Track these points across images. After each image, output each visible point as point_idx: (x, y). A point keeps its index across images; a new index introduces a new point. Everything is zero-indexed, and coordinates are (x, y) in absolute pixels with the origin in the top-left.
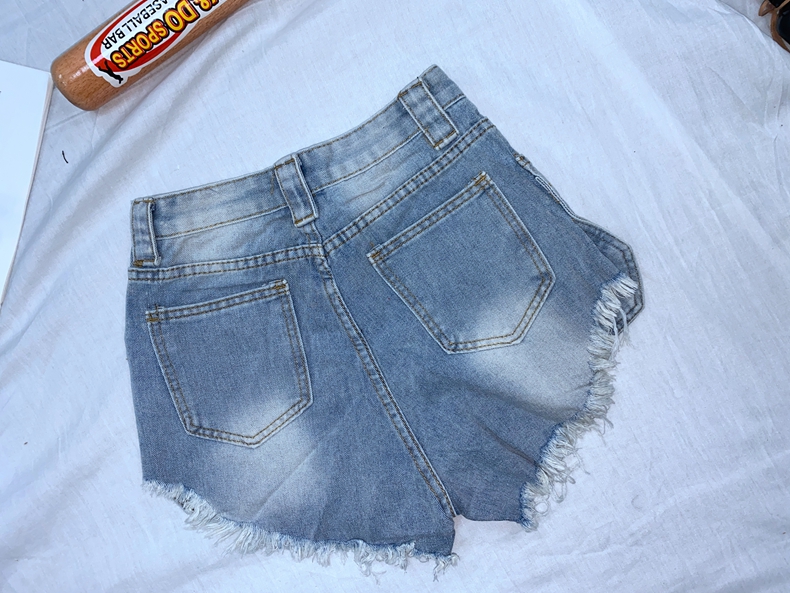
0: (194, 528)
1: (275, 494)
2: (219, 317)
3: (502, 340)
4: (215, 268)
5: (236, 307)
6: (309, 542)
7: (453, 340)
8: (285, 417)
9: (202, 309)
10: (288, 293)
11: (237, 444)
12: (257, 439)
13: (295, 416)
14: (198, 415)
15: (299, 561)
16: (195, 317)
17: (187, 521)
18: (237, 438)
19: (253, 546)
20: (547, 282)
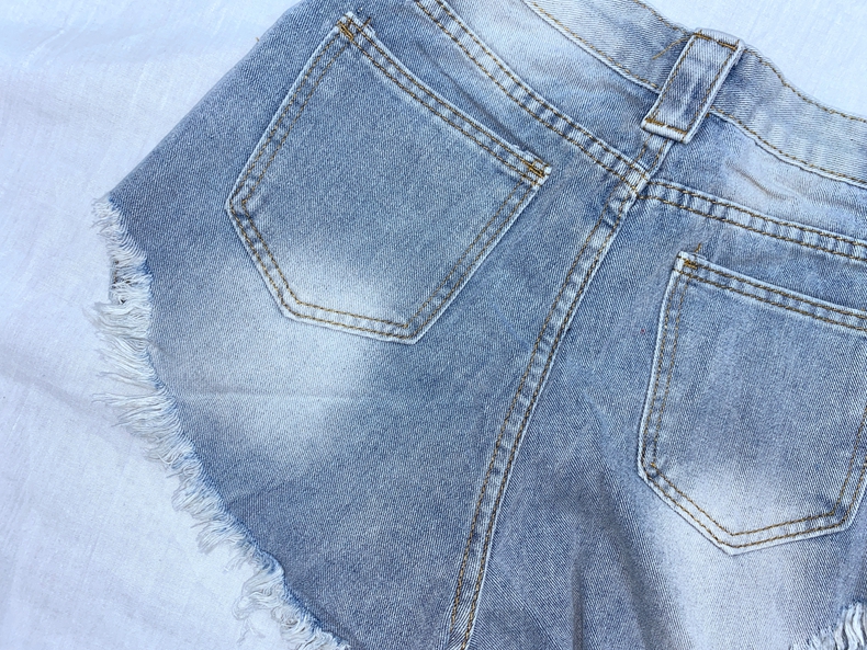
0: (98, 323)
1: (245, 397)
2: (424, 120)
3: (712, 527)
4: (485, 60)
5: (457, 133)
6: (215, 499)
7: (660, 463)
8: (364, 323)
9: (414, 89)
10: (536, 188)
11: (270, 287)
12: (302, 309)
13: (376, 336)
14: (265, 200)
15: (177, 509)
16: (395, 88)
17: (98, 306)
18: (279, 282)
19: (144, 428)
20: (834, 520)
